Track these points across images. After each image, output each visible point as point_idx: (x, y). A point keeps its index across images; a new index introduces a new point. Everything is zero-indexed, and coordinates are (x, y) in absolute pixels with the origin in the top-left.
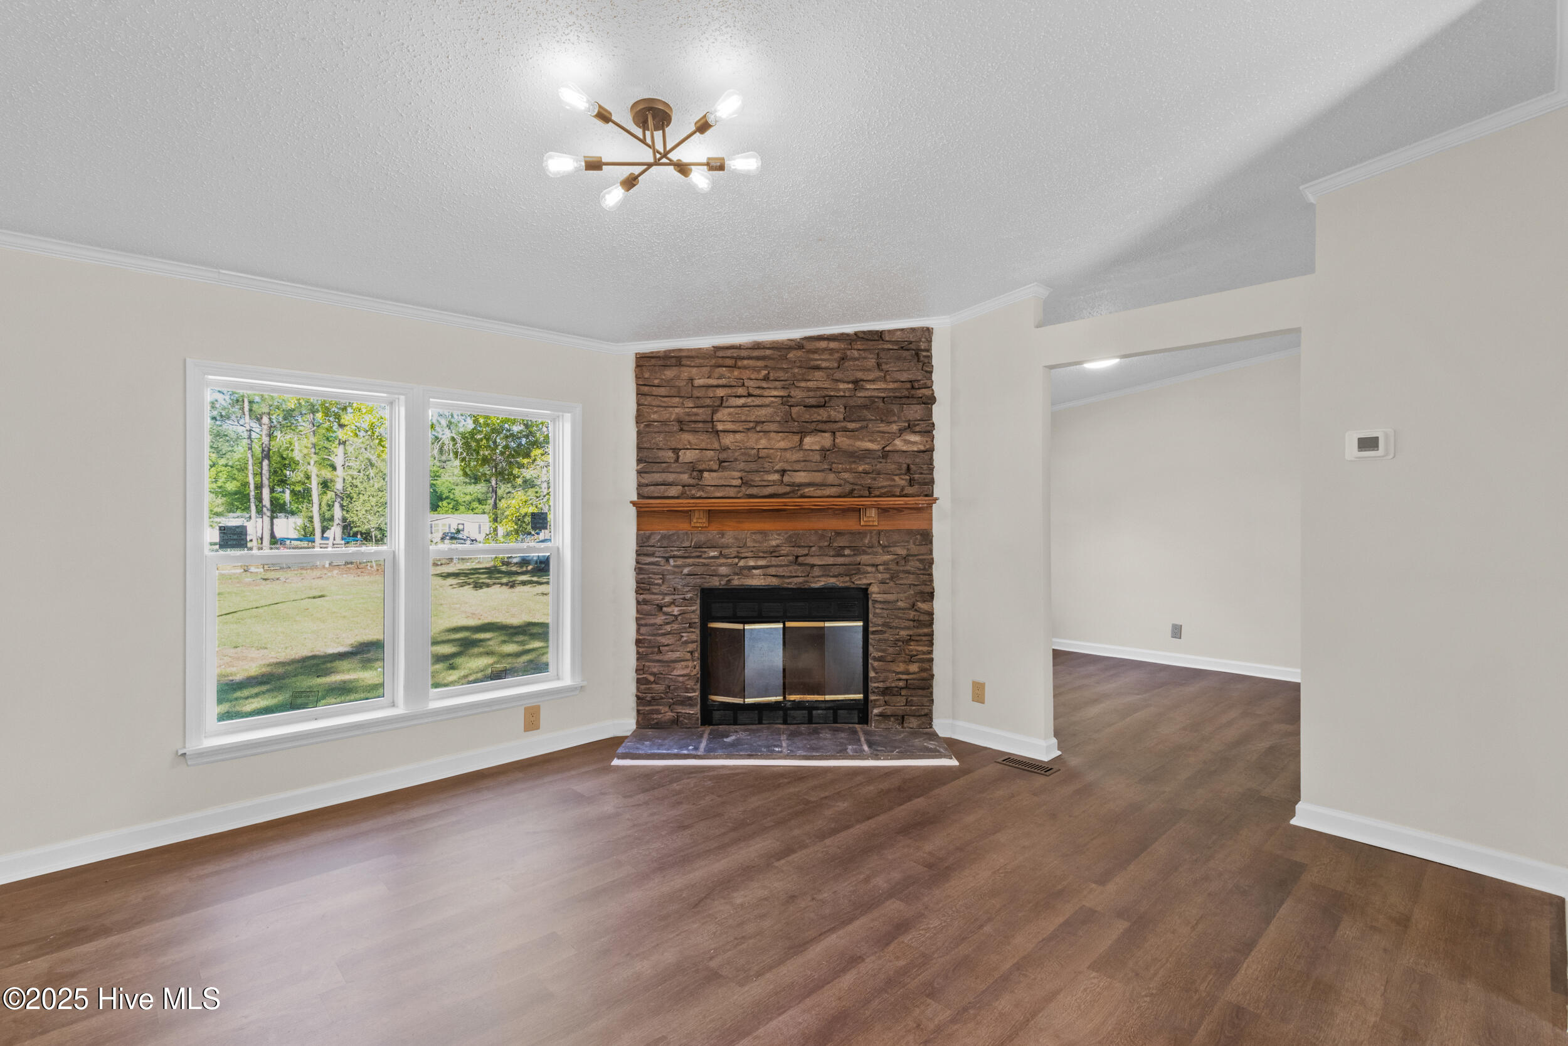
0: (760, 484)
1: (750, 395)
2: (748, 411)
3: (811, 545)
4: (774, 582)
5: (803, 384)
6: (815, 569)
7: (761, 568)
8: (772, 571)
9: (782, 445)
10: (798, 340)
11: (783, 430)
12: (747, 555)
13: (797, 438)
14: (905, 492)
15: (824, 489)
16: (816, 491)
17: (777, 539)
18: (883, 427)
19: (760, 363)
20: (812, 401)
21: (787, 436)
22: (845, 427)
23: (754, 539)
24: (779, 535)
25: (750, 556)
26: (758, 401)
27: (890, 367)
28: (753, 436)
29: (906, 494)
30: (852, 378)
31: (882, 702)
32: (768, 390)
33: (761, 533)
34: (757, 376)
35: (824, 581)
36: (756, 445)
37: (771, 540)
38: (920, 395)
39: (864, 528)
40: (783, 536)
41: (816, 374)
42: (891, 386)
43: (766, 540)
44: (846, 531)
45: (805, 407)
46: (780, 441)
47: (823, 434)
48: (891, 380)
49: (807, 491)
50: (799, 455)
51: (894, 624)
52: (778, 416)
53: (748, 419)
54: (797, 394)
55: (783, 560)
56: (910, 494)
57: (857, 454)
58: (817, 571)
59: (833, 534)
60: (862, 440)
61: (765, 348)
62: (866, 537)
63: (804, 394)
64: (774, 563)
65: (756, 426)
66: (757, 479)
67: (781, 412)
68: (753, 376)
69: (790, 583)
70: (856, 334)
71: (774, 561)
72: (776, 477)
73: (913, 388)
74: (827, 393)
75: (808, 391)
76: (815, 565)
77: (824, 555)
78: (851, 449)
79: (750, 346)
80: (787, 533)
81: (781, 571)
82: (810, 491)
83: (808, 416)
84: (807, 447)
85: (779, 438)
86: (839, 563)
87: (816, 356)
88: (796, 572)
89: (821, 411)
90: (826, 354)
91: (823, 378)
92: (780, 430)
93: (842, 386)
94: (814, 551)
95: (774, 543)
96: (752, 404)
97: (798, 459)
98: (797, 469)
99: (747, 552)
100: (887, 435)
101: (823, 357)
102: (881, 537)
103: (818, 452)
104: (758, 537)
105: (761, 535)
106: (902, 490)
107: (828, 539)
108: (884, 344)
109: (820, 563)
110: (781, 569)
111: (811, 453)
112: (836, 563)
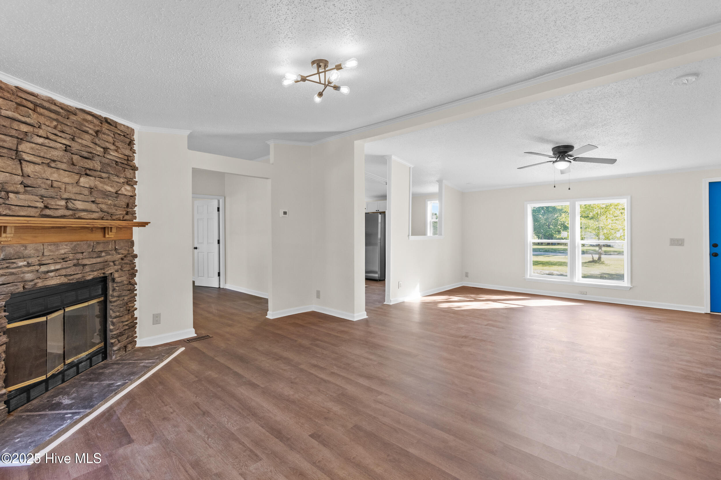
0: (55, 207)
1: (47, 138)
2: (47, 150)
3: (84, 251)
4: (64, 280)
5: (80, 141)
6: (86, 268)
7: (54, 271)
8: (63, 272)
9: (66, 180)
10: (74, 108)
11: (69, 170)
12: (47, 262)
13: (77, 177)
14: (125, 218)
15: (92, 214)
16: (88, 215)
17: (66, 248)
18: (116, 179)
19: (53, 115)
20: (85, 154)
21: (72, 175)
22: (101, 175)
23: (50, 250)
24: (66, 245)
25: (51, 262)
26: (52, 144)
27: (119, 145)
28: (49, 170)
29: (126, 219)
30: (104, 146)
31: (117, 342)
32: (60, 138)
33: (55, 245)
34: (50, 124)
35: (93, 275)
36: (51, 177)
37: (61, 249)
38: (132, 165)
39: (108, 239)
40: (69, 246)
41: (86, 136)
42: (120, 156)
43: (58, 250)
44: (101, 241)
45: (80, 156)
46: (65, 177)
47: (90, 177)
48: (121, 153)
49: (83, 214)
50: (76, 189)
51: (123, 294)
52: (65, 158)
53: (45, 156)
54: (75, 147)
55: (70, 263)
56: (128, 220)
57: (107, 193)
58: (87, 269)
59: (95, 243)
60: (107, 185)
61: (55, 104)
62: (109, 244)
63: (79, 148)
64: (65, 266)
65: (50, 163)
66: (52, 203)
67: (67, 157)
68: (47, 123)
69: (72, 280)
70: (105, 118)
71: (65, 265)
72: (63, 203)
73: (128, 160)
74: (92, 151)
75: (82, 146)
76: (86, 265)
77: (90, 258)
78: (102, 189)
79: (45, 99)
80: (72, 244)
81: (69, 271)
82: (85, 215)
83: (82, 164)
84: (82, 184)
85: (66, 175)
86: (98, 262)
87: (87, 124)
88: (76, 271)
89: (89, 161)
90: (92, 125)
91: (89, 140)
92: (67, 169)
93: (99, 149)
94: (85, 256)
95: (63, 252)
96: (47, 145)
97: (76, 192)
98: (78, 199)
99: (47, 260)
100: (119, 184)
101: (90, 126)
102: (117, 243)
103: (87, 189)
104: (53, 248)
105: (55, 247)
106: (123, 217)
107: (92, 247)
108: (117, 130)
109: (89, 263)
110: (68, 270)
111: (83, 189)
112: (97, 262)
